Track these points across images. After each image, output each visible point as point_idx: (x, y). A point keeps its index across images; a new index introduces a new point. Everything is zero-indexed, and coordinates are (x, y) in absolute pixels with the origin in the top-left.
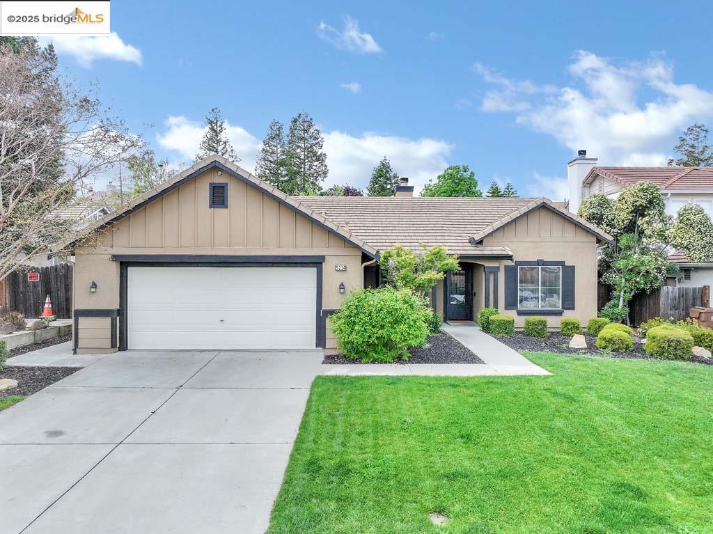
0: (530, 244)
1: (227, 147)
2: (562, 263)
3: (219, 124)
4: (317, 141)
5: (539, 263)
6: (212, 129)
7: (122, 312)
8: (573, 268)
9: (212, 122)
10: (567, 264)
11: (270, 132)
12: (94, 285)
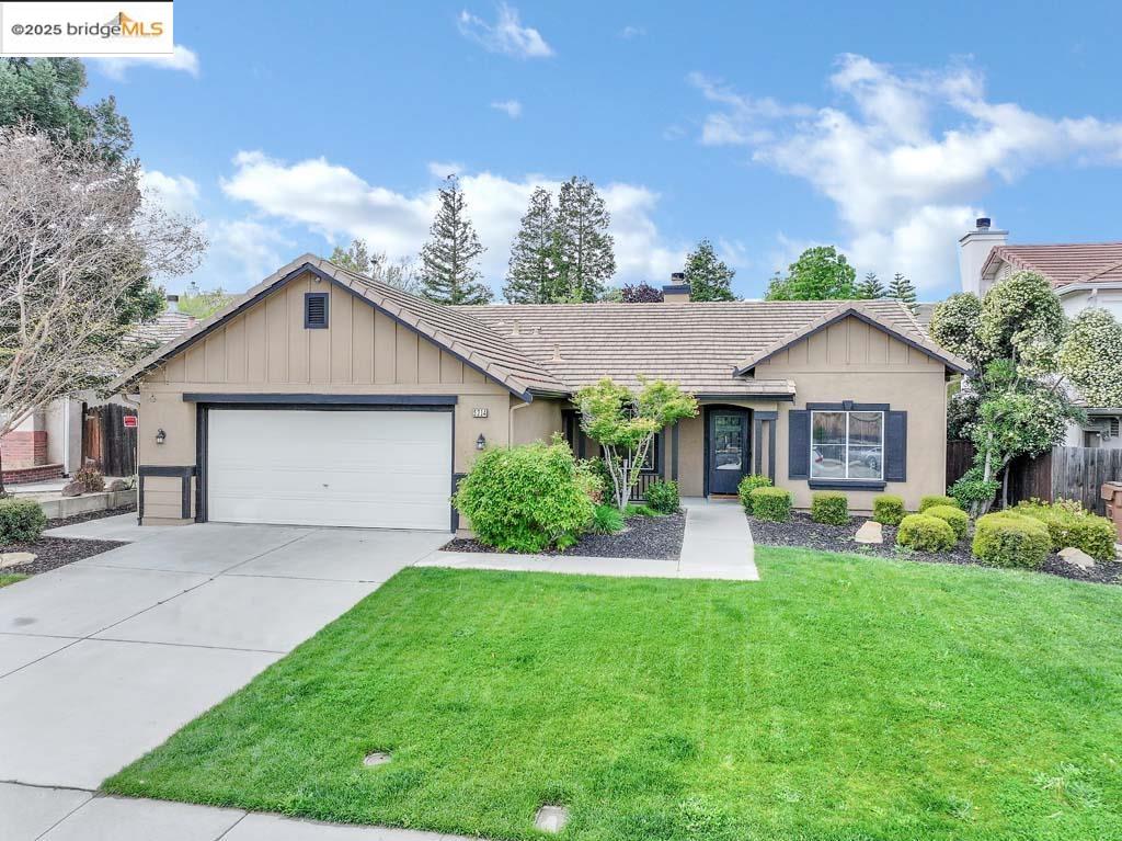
0: (832, 377)
1: (467, 231)
2: (886, 407)
3: (457, 197)
4: (599, 218)
5: (844, 406)
6: (447, 204)
7: (200, 470)
8: (904, 414)
9: (448, 195)
10: (892, 409)
11: (532, 206)
12: (162, 434)
